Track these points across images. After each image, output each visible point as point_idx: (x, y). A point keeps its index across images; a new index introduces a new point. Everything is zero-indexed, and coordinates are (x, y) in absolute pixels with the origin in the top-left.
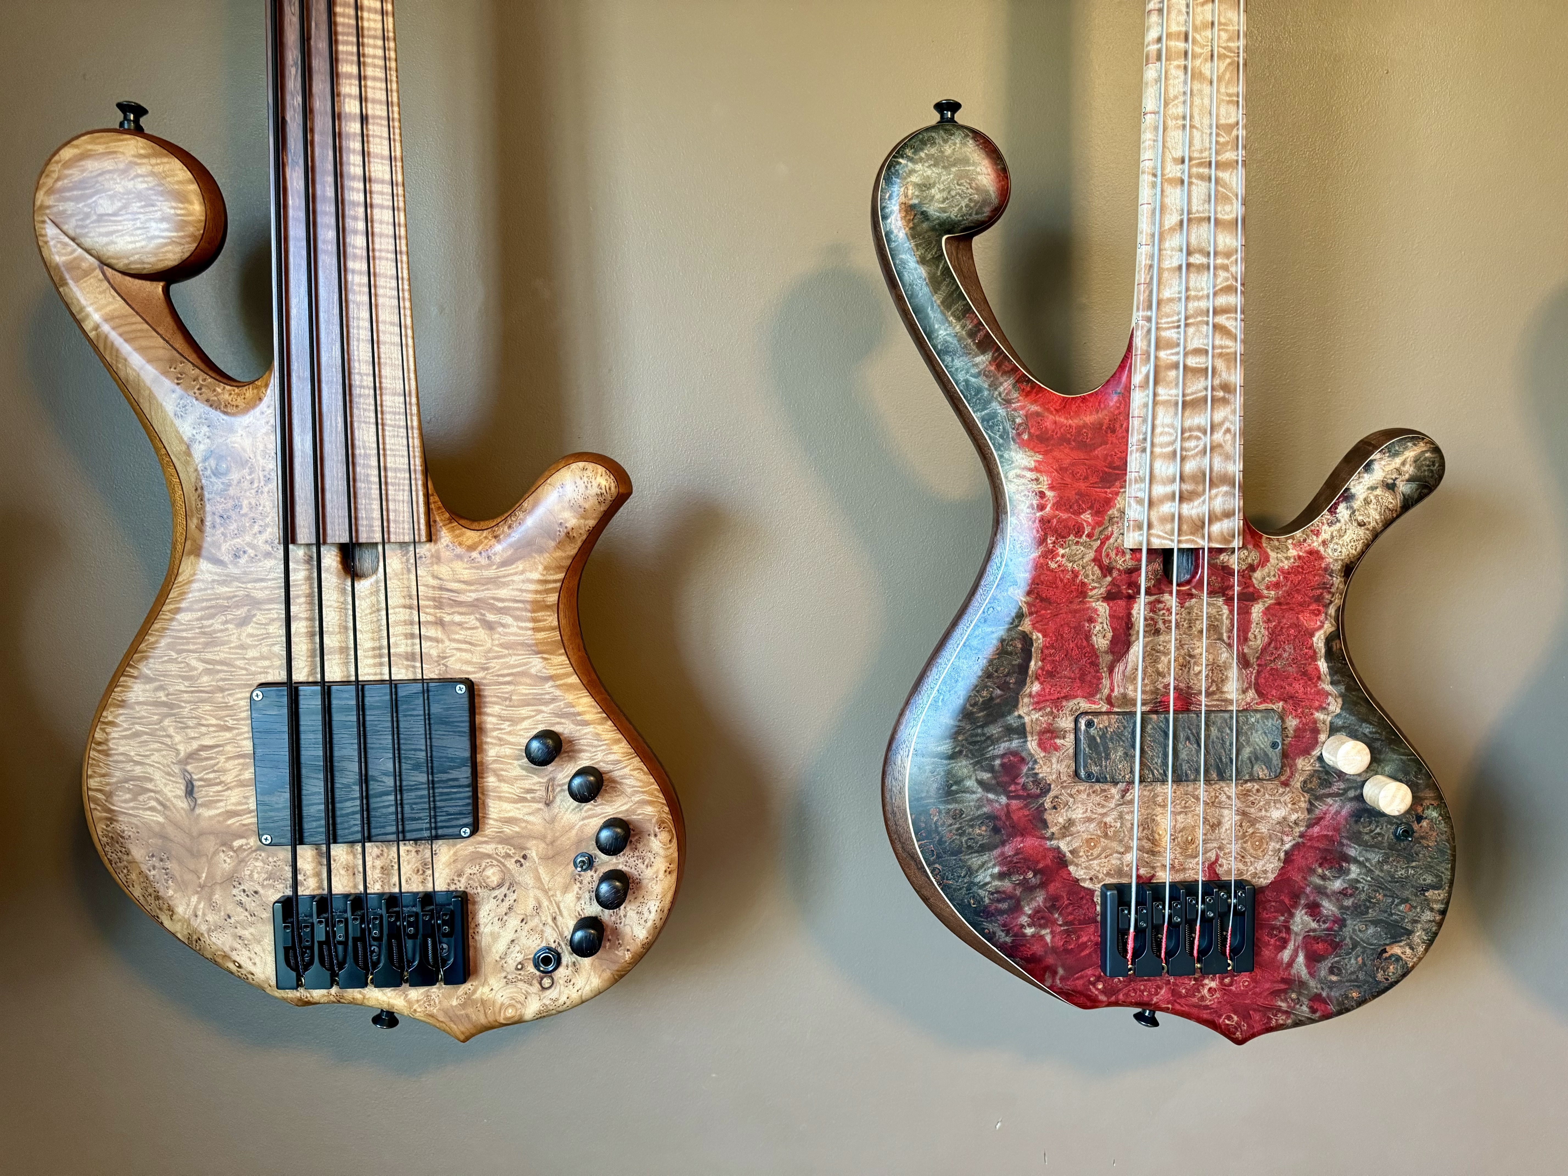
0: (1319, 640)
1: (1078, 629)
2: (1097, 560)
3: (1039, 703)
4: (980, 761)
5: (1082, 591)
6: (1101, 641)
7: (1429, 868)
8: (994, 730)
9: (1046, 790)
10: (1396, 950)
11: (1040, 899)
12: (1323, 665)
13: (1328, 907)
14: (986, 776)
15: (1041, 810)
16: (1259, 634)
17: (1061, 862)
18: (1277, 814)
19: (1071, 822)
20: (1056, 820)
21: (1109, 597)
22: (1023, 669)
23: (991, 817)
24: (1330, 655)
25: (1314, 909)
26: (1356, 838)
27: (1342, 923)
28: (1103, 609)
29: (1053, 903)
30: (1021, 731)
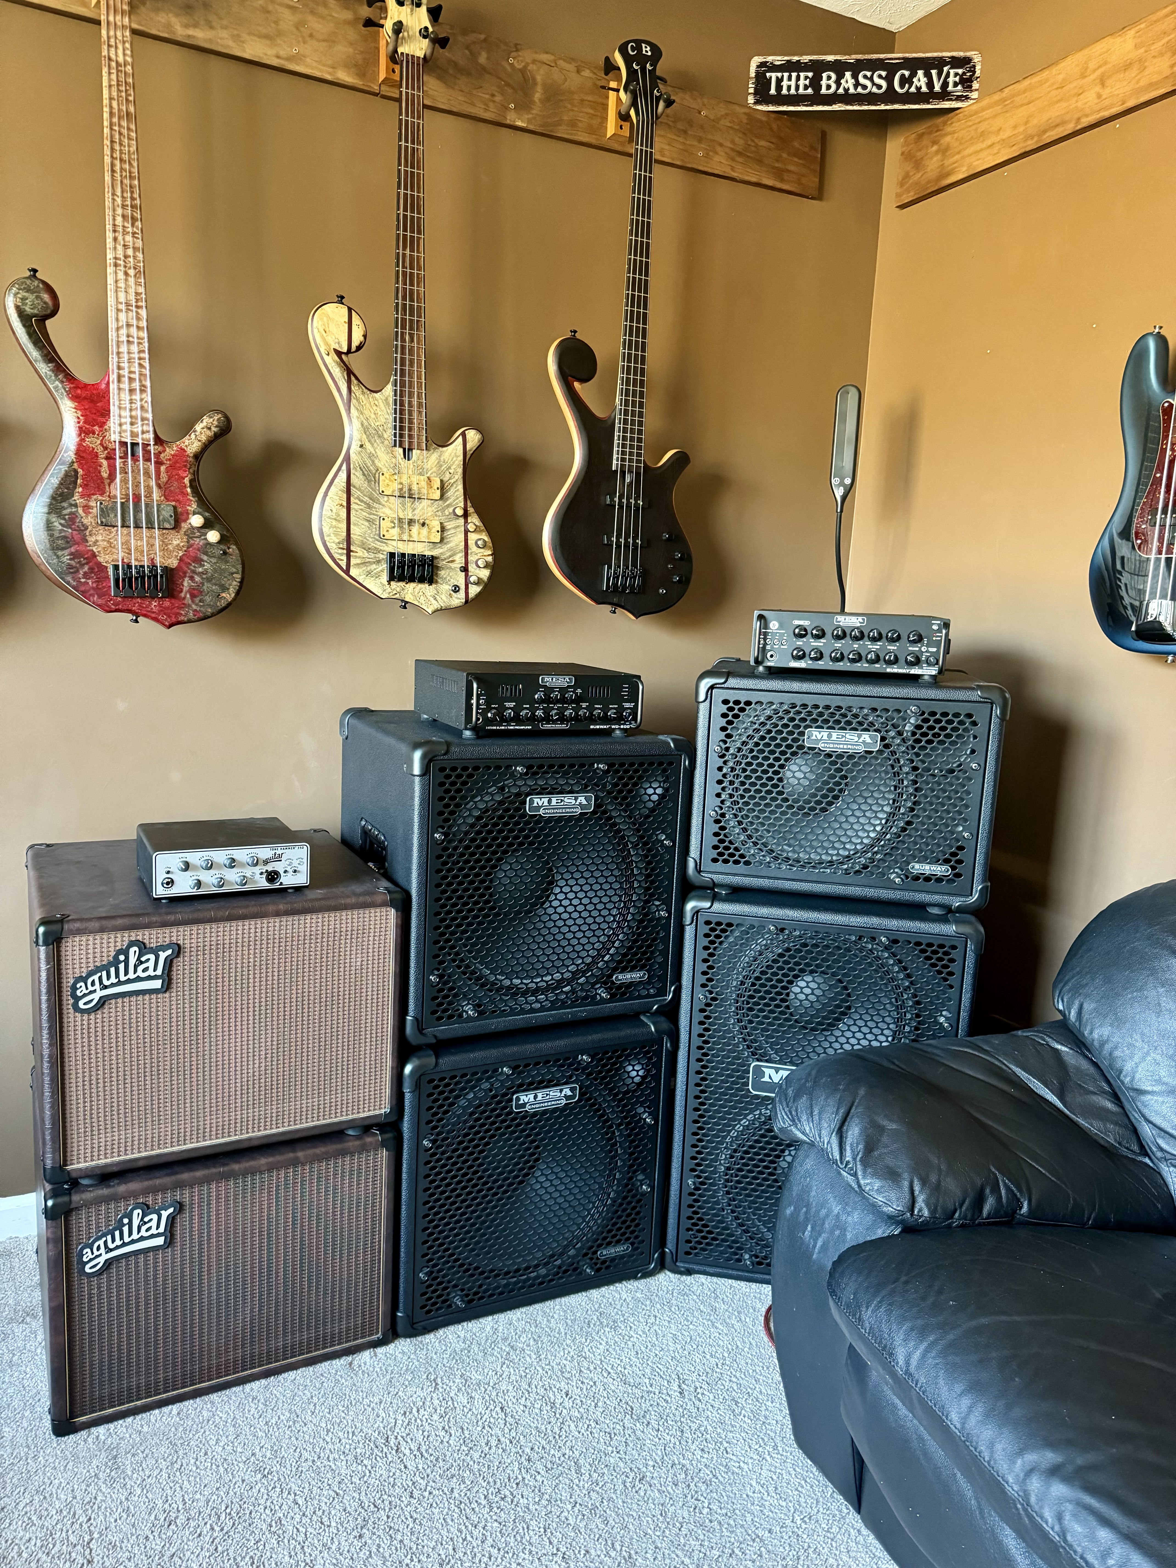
0: (187, 481)
1: (96, 469)
2: (101, 444)
3: (82, 496)
4: (60, 516)
5: (96, 455)
6: (105, 475)
7: (234, 566)
8: (65, 504)
9: (86, 528)
10: (224, 595)
11: (86, 568)
12: (189, 490)
13: (197, 578)
14: (63, 522)
15: (85, 535)
16: (164, 477)
17: (94, 555)
18: (175, 542)
19: (97, 541)
20: (91, 539)
21: (107, 458)
22: (75, 482)
23: (65, 537)
24: (191, 486)
25: (192, 578)
26: (206, 553)
27: (203, 584)
28: (105, 463)
29: (91, 569)
30: (76, 506)
